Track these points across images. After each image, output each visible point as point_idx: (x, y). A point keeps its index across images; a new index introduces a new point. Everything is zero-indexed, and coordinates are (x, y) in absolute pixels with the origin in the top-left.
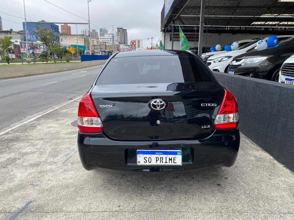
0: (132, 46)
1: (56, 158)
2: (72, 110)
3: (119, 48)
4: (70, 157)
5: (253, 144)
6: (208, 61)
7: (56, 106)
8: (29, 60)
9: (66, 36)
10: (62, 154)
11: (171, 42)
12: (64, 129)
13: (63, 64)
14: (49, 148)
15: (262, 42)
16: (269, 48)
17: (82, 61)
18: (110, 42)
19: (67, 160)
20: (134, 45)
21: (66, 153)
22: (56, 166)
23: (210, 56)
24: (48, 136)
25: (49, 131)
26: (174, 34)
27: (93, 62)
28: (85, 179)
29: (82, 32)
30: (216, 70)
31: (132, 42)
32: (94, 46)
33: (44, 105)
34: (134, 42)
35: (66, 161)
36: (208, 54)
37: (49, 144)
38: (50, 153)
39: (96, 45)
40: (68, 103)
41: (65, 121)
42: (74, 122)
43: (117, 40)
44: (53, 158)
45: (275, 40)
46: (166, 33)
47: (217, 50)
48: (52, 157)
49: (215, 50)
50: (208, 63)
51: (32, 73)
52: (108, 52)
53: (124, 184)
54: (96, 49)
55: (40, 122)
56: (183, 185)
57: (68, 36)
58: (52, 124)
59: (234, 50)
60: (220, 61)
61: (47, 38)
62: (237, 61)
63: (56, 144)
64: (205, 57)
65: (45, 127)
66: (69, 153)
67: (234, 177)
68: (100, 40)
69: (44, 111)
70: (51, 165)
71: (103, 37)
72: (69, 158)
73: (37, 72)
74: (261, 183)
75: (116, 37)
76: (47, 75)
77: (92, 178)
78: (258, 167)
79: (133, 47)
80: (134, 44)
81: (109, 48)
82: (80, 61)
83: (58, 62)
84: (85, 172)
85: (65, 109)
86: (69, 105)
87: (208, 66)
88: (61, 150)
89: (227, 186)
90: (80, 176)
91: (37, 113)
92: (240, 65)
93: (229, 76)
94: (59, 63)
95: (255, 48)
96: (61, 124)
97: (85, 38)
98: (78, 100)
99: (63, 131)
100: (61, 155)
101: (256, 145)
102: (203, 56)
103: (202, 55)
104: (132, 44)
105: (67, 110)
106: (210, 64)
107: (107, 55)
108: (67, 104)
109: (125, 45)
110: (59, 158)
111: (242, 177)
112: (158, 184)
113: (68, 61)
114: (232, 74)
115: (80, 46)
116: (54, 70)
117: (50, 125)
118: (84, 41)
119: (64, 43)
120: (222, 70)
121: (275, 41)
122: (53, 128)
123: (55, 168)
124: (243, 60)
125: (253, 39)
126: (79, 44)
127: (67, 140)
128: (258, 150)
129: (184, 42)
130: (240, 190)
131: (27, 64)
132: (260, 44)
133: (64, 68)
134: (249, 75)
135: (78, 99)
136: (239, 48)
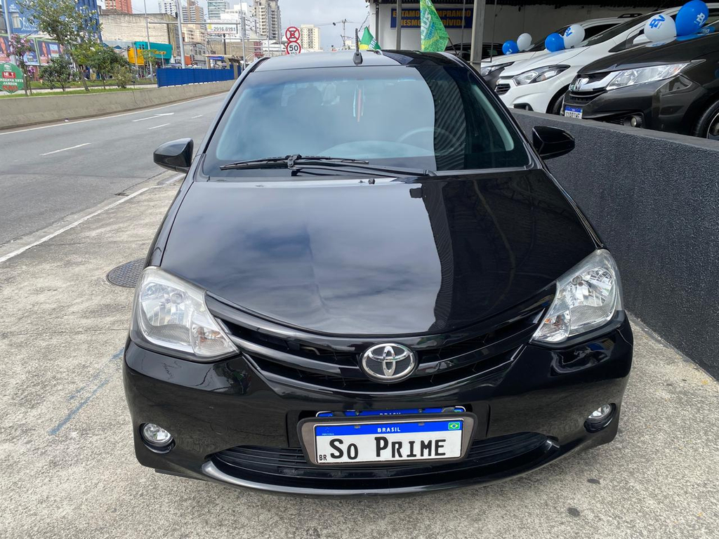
0: (291, 42)
1: (34, 412)
2: (118, 231)
3: (260, 49)
4: (82, 405)
5: (653, 338)
6: (501, 82)
7: (76, 216)
8: (11, 84)
9: (118, 17)
10: (57, 390)
11: (395, 31)
12: (81, 295)
13: (108, 94)
14: (18, 369)
15: (663, 19)
16: (682, 39)
17: (160, 86)
18: (235, 32)
19: (68, 418)
20: (295, 39)
21: (72, 387)
22: (29, 446)
23: (502, 67)
24: (26, 325)
25: (34, 306)
26: (403, 10)
27: (191, 88)
28: (118, 500)
29: (160, 6)
30: (523, 106)
31: (290, 32)
32: (195, 45)
33: (42, 214)
34: (295, 32)
35: (65, 423)
36: (498, 60)
37: (24, 353)
38: (20, 388)
39: (199, 41)
40: (111, 206)
41: (91, 266)
42: (114, 270)
43: (254, 28)
44: (23, 409)
45: (702, 14)
46: (381, 6)
47: (520, 50)
48: (21, 405)
49: (516, 51)
50: (499, 85)
51: (22, 119)
52: (230, 60)
53: (249, 519)
54: (200, 54)
55: (15, 273)
56: (452, 516)
57: (122, 19)
58: (50, 277)
59: (572, 47)
60: (534, 81)
61: (59, 22)
62: (593, 78)
63: (47, 354)
64: (489, 68)
65: (28, 288)
66: (82, 389)
67: (618, 476)
68: (211, 28)
69: (38, 233)
70: (11, 440)
71: (216, 21)
72: (78, 409)
73: (37, 117)
74: (712, 499)
75: (251, 19)
76: (67, 123)
77: (142, 495)
78: (686, 430)
79: (294, 44)
80: (295, 37)
81: (233, 51)
82: (156, 86)
83: (95, 90)
84: (119, 470)
85: (97, 228)
86: (112, 215)
87: (500, 96)
88: (59, 376)
89: (602, 517)
90: (101, 485)
91: (15, 239)
92: (603, 90)
93: (573, 125)
94: (98, 91)
95: (636, 41)
96: (76, 277)
97: (168, 24)
98: (140, 197)
99: (78, 303)
100: (52, 399)
101: (663, 341)
102: (486, 66)
103: (483, 65)
104: (291, 37)
105: (102, 230)
106: (505, 88)
107: (228, 68)
108: (107, 212)
109: (274, 41)
110: (42, 409)
111: (644, 473)
112: (365, 517)
113: (123, 85)
114: (577, 119)
115: (154, 46)
116: (84, 112)
117: (41, 283)
118: (166, 31)
119: (113, 38)
120: (540, 107)
121: (701, 17)
122: (50, 293)
123: (24, 454)
124: (612, 75)
125: (621, 17)
126: (152, 40)
127: (82, 337)
128: (671, 361)
129: (433, 25)
130: (650, 532)
131: (8, 96)
132: (656, 26)
133: (113, 106)
134: (629, 119)
135: (141, 194)
136: (586, 42)
